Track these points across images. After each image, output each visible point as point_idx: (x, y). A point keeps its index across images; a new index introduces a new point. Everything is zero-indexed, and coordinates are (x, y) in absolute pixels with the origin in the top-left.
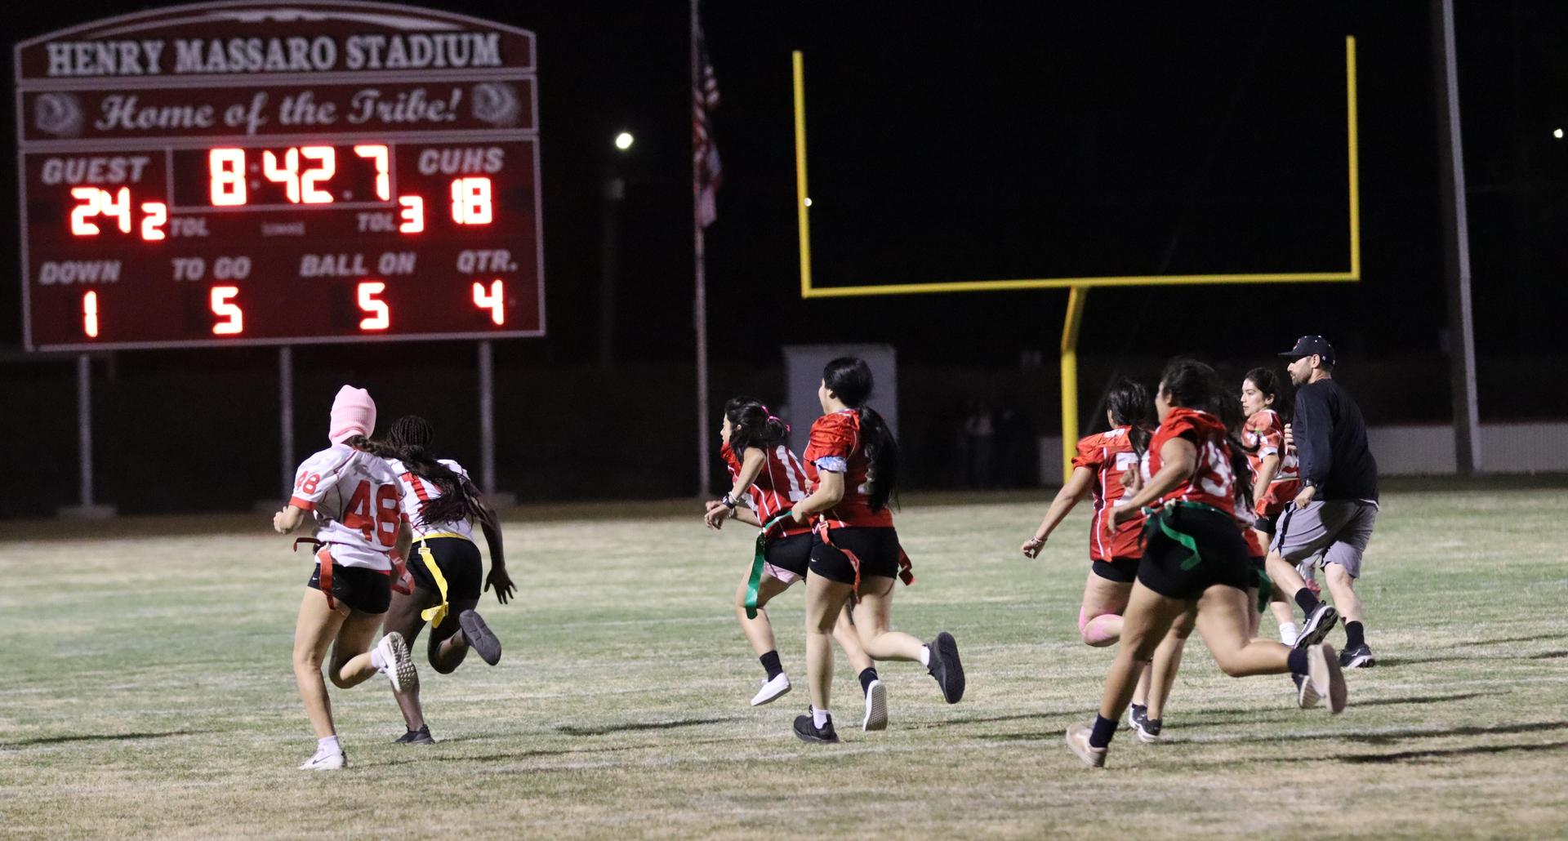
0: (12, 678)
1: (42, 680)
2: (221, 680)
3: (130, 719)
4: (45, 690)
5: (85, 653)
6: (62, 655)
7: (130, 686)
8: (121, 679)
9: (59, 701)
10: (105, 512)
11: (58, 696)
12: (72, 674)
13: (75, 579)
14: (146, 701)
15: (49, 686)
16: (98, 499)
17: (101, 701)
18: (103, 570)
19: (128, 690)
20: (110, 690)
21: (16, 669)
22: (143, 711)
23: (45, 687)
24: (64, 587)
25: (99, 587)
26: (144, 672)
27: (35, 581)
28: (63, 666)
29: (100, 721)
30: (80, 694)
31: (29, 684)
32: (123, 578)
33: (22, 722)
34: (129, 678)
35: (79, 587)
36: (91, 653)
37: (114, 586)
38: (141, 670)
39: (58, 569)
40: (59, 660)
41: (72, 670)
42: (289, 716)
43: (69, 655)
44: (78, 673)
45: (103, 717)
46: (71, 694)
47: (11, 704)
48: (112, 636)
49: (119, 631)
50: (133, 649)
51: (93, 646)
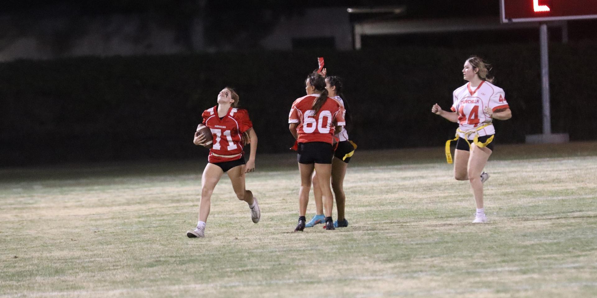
0: (491, 260)
1: (512, 261)
3: (576, 289)
4: (515, 269)
5: (544, 241)
6: (527, 243)
7: (576, 265)
8: (570, 260)
9: (525, 276)
10: (559, 138)
11: (524, 272)
12: (534, 256)
13: (538, 187)
14: (587, 276)
15: (517, 266)
16: (555, 129)
17: (555, 276)
18: (559, 181)
19: (575, 268)
20: (562, 268)
21: (495, 254)
22: (584, 283)
23: (515, 266)
24: (530, 193)
25: (556, 193)
26: (586, 255)
27: (509, 190)
28: (527, 250)
29: (554, 291)
30: (540, 271)
31: (503, 264)
32: (572, 186)
33: (498, 291)
34: (575, 259)
35: (541, 194)
36: (548, 241)
37: (566, 192)
38: (584, 253)
39: (525, 181)
40: (526, 247)
41: (535, 254)
43: (532, 242)
44: (539, 256)
45: (556, 288)
46: (533, 271)
47: (490, 279)
48: (564, 229)
49: (568, 225)
50: (579, 239)
51: (550, 236)
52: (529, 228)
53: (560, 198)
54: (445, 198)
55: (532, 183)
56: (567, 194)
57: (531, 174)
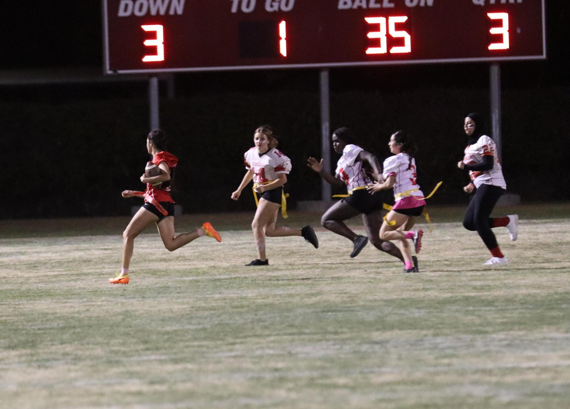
0: (132, 347)
1: (157, 349)
2: (308, 349)
3: (242, 380)
4: (163, 357)
5: (187, 327)
6: (168, 329)
7: (233, 354)
8: (224, 348)
11: (175, 361)
12: (181, 344)
15: (165, 354)
17: (212, 366)
19: (233, 357)
20: (218, 358)
21: (134, 340)
22: (250, 375)
23: (162, 354)
24: (154, 273)
25: (186, 273)
26: (242, 343)
29: (217, 382)
30: (193, 361)
31: (148, 353)
32: (202, 265)
33: (152, 383)
34: (231, 347)
35: (166, 273)
36: (192, 327)
37: (197, 272)
40: (167, 333)
41: (181, 340)
42: (376, 379)
43: (174, 328)
44: (187, 344)
45: (219, 379)
46: (186, 361)
49: (211, 309)
50: (227, 324)
51: (193, 321)
52: (165, 312)
53: (191, 278)
54: (56, 276)
55: (153, 260)
56: (198, 274)
57: (148, 251)
